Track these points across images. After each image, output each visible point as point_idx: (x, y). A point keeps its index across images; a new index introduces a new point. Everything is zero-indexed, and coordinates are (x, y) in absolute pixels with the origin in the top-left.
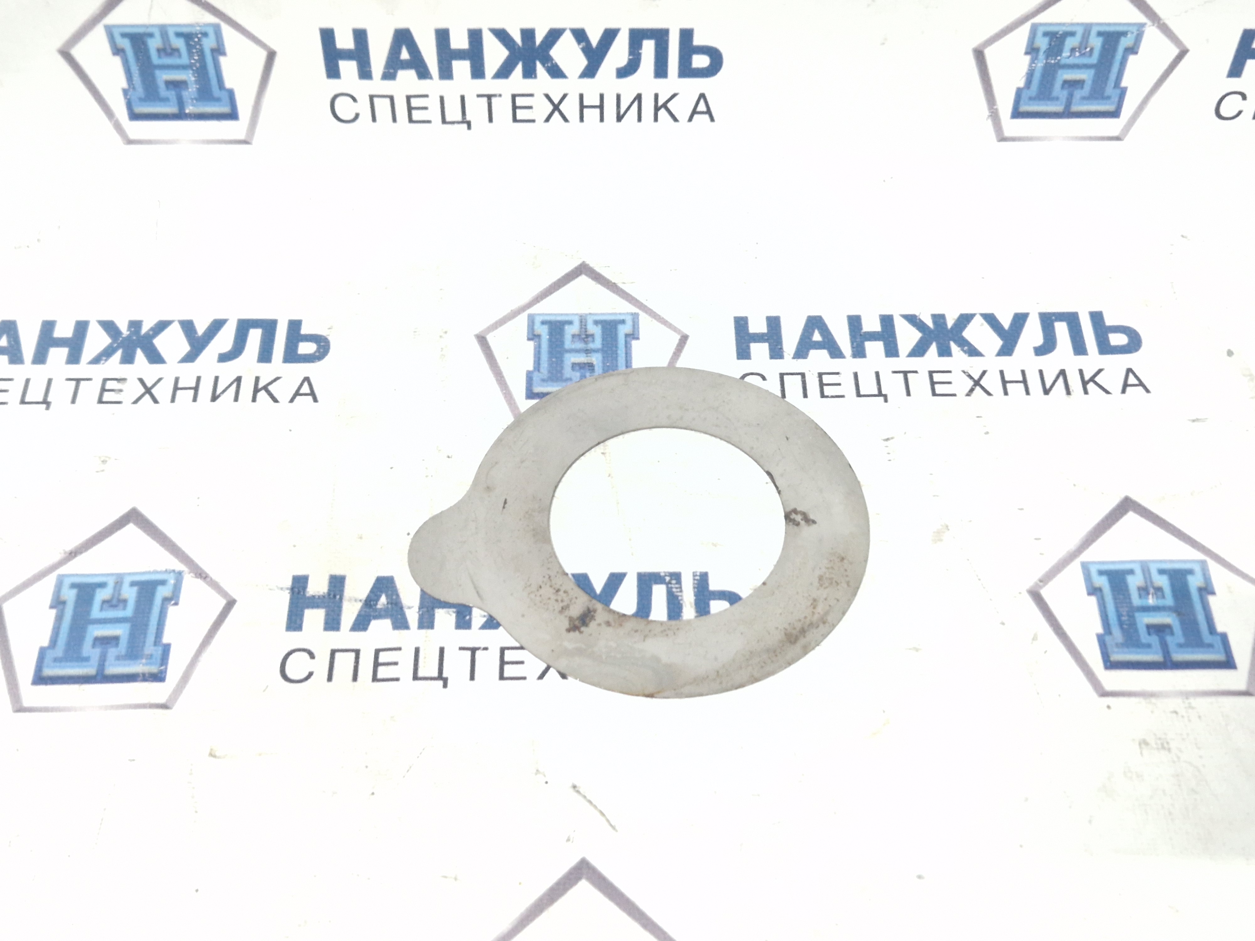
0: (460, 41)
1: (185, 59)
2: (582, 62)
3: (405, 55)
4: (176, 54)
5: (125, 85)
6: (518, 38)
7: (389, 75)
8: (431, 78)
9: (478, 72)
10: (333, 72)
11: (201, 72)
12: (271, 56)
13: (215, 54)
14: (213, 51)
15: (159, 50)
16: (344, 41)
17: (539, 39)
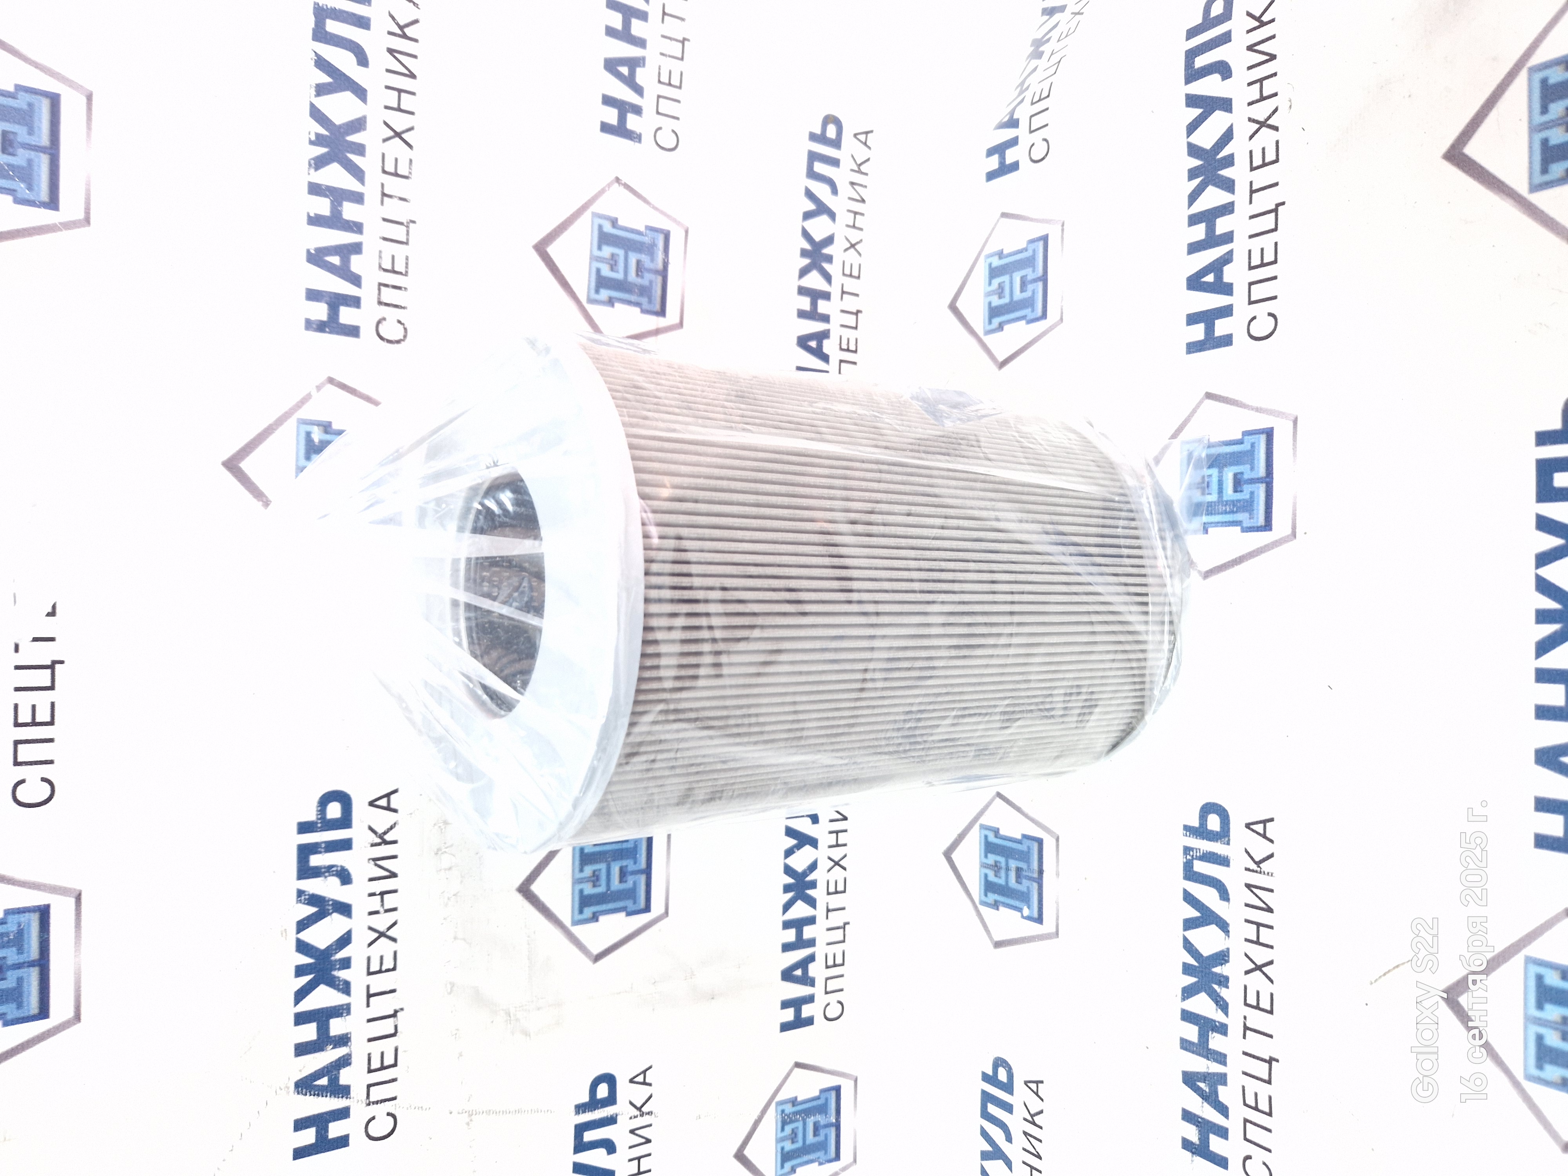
0: (790, 935)
1: (800, 1125)
2: (807, 848)
3: (799, 972)
4: (795, 1130)
5: (817, 1164)
6: (790, 895)
7: (812, 982)
8: (814, 953)
9: (811, 921)
10: (810, 1021)
11: (808, 1112)
12: (798, 1065)
13: (796, 1103)
14: (794, 1105)
15: (793, 1142)
16: (789, 1015)
17: (790, 881)
